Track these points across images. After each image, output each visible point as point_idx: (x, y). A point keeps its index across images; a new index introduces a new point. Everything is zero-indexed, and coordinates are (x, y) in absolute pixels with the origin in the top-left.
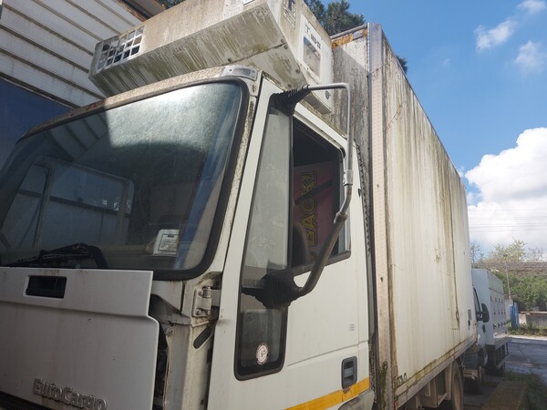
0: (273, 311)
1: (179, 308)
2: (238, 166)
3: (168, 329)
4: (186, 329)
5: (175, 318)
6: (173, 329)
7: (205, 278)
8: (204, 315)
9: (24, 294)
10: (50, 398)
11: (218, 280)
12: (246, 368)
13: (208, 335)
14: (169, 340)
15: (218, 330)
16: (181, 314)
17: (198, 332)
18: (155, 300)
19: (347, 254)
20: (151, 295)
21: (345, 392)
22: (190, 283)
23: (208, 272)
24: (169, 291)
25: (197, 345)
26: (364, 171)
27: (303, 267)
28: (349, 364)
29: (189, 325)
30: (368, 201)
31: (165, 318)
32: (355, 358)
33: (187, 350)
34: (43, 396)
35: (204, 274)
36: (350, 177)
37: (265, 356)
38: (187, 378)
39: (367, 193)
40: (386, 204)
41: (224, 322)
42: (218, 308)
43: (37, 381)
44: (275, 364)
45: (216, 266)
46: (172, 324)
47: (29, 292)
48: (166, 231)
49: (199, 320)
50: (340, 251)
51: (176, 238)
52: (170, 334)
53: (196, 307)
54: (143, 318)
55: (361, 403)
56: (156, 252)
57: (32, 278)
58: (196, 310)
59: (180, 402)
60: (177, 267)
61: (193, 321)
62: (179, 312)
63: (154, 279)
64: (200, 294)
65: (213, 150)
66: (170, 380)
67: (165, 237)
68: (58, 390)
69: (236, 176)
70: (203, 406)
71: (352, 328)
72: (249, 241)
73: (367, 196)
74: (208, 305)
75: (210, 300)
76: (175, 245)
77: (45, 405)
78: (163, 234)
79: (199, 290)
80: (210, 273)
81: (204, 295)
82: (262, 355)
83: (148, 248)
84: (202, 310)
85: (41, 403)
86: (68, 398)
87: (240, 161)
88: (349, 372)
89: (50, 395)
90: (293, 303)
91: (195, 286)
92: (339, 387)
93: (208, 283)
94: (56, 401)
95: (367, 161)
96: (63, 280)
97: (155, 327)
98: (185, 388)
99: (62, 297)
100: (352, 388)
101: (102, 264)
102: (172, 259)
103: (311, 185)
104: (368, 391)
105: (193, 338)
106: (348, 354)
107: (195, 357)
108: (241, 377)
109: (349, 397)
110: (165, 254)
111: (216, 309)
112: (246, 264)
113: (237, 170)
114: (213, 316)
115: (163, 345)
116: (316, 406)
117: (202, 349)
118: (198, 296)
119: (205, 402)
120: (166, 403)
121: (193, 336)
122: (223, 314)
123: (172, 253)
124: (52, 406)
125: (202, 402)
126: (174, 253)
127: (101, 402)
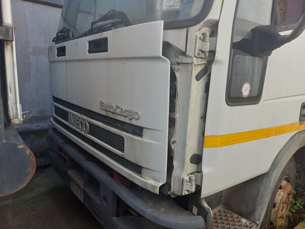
0: (257, 58)
1: (184, 51)
3: (176, 67)
4: (190, 66)
5: (182, 59)
6: (180, 67)
8: (203, 56)
9: (88, 53)
10: (109, 112)
11: (214, 28)
12: (233, 98)
13: (206, 72)
14: (177, 75)
15: (214, 68)
17: (199, 69)
18: (167, 46)
20: (163, 42)
21: (301, 124)
22: (192, 29)
23: (206, 19)
24: (176, 38)
25: (198, 78)
29: (192, 63)
31: (175, 60)
33: (190, 82)
34: (106, 111)
35: (203, 22)
37: (248, 92)
38: (191, 100)
41: (219, 62)
43: (102, 102)
44: (254, 99)
45: (213, 15)
46: (179, 64)
47: (90, 52)
49: (200, 60)
52: (178, 70)
53: (197, 49)
54: (158, 58)
56: (164, 8)
57: (90, 42)
58: (197, 51)
59: (187, 115)
60: (181, 18)
61: (195, 60)
62: (184, 54)
63: (164, 29)
64: (200, 38)
66: (179, 102)
68: (112, 107)
70: (202, 120)
74: (207, 48)
75: (209, 44)
77: (107, 115)
79: (199, 35)
80: (208, 21)
81: (203, 40)
82: (246, 90)
84: (202, 51)
85: (105, 114)
86: (118, 111)
89: (109, 110)
90: (275, 52)
91: (196, 31)
92: (297, 120)
93: (206, 30)
94: (113, 113)
96: (106, 40)
97: (166, 65)
98: (190, 107)
99: (107, 51)
101: (128, 23)
102: (177, 12)
105: (195, 73)
107: (197, 87)
108: (230, 104)
109: (303, 128)
110: (171, 8)
111: (213, 53)
114: (210, 57)
115: (173, 78)
116: (279, 131)
117: (202, 81)
118: (198, 40)
119: (204, 117)
120: (177, 116)
121: (196, 71)
122: (218, 56)
123: (177, 7)
124: (111, 115)
125: (202, 118)
126: (179, 7)
127: (137, 113)
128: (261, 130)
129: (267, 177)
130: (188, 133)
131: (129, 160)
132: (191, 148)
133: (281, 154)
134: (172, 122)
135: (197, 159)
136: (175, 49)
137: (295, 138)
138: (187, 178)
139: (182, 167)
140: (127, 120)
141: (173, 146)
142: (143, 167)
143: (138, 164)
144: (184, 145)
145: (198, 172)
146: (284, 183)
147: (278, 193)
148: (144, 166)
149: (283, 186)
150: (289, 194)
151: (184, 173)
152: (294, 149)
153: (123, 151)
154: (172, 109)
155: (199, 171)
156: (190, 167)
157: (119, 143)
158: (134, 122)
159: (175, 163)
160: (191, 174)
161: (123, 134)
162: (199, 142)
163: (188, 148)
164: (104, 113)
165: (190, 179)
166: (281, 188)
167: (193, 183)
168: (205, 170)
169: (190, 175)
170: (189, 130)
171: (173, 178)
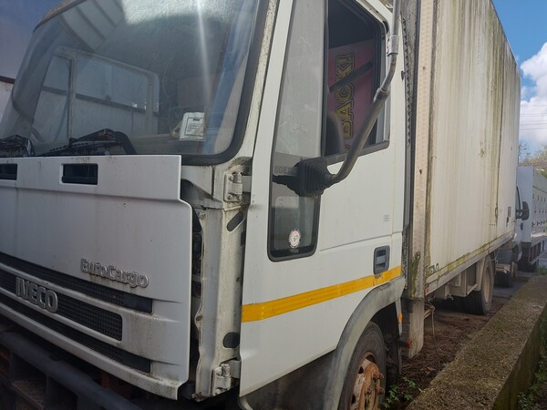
0: (305, 199)
1: (210, 193)
2: (265, 39)
3: (201, 213)
4: (218, 212)
5: (207, 203)
6: (206, 212)
7: (235, 163)
8: (235, 199)
9: (61, 182)
10: (97, 276)
11: (247, 165)
12: (278, 251)
13: (240, 219)
14: (202, 223)
15: (250, 214)
16: (212, 199)
17: (232, 216)
18: (186, 186)
19: (385, 144)
20: (182, 180)
21: (377, 277)
22: (219, 167)
23: (237, 157)
24: (198, 176)
25: (230, 227)
26: (409, 51)
27: (337, 156)
28: (382, 252)
29: (221, 209)
30: (411, 87)
31: (198, 203)
32: (388, 247)
33: (221, 233)
34: (90, 274)
35: (233, 159)
36: (395, 44)
37: (298, 241)
38: (222, 257)
39: (411, 77)
40: (432, 89)
41: (255, 207)
42: (250, 194)
43: (84, 261)
44: (307, 249)
45: (245, 151)
46: (205, 209)
47: (65, 180)
48: (191, 115)
49: (231, 205)
50: (378, 140)
51: (201, 121)
52: (203, 217)
54: (176, 202)
55: (391, 288)
56: (182, 136)
57: (65, 166)
58: (226, 194)
59: (217, 278)
60: (205, 152)
61: (225, 205)
62: (210, 197)
63: (182, 164)
64: (230, 179)
65: (237, 20)
66: (206, 260)
67: (191, 121)
68: (103, 269)
69: (263, 50)
70: (239, 283)
71: (386, 218)
72: (280, 126)
73: (411, 81)
74: (239, 190)
75: (241, 186)
76: (202, 129)
77: (93, 281)
78: (188, 118)
79: (229, 175)
80: (239, 158)
81: (235, 181)
82: (295, 239)
83: (174, 133)
84: (233, 195)
85: (89, 280)
86: (113, 275)
87: (267, 32)
88: (381, 259)
89: (97, 273)
90: (326, 190)
91: (224, 171)
92: (370, 271)
93: (238, 168)
94: (102, 278)
95: (413, 39)
96: (94, 167)
97: (188, 211)
98: (221, 266)
99: (96, 184)
100: (384, 274)
101: (130, 150)
102: (200, 144)
103: (348, 70)
104: (400, 277)
105: (226, 221)
106: (381, 243)
107: (229, 240)
108: (275, 259)
109: (380, 282)
110: (192, 138)
111: (247, 195)
112: (276, 151)
113: (264, 44)
114: (245, 201)
115: (197, 228)
116: (347, 288)
117: (236, 232)
118: (228, 181)
119: (240, 279)
120: (204, 279)
121: (227, 219)
122: (254, 200)
123: (199, 138)
124: (99, 281)
125: (238, 280)
126: (201, 138)
127: (143, 278)
128: (322, 291)
129: (336, 356)
130: (219, 304)
131: (130, 351)
132: (224, 325)
133: (353, 321)
134: (197, 288)
135: (233, 340)
136: (199, 190)
137: (369, 297)
138: (218, 369)
139: (212, 354)
140: (127, 289)
141: (198, 324)
142: (152, 361)
143: (146, 356)
144: (214, 321)
145: (235, 359)
146: (366, 363)
147: (358, 380)
148: (154, 359)
149: (364, 368)
150: (374, 379)
151: (214, 362)
152: (371, 312)
153: (120, 338)
154: (196, 269)
155: (237, 358)
156: (223, 353)
157: (113, 325)
158: (139, 292)
159: (202, 350)
160: (225, 362)
161: (121, 310)
162: (235, 315)
163: (219, 325)
164: (87, 278)
165: (223, 370)
166: (361, 371)
167: (228, 375)
168: (244, 354)
169: (223, 365)
170: (220, 299)
171: (198, 372)
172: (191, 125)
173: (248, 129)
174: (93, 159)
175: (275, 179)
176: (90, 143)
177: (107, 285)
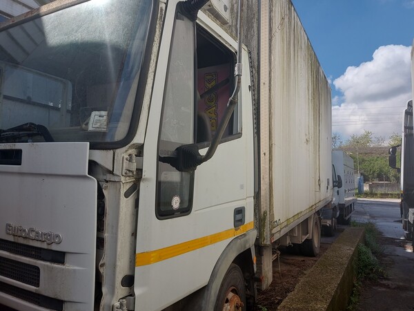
0: (183, 173)
1: (111, 170)
2: (152, 61)
3: (104, 185)
4: (118, 184)
5: (109, 177)
6: (108, 184)
7: (131, 147)
8: (131, 174)
10: (19, 236)
11: (140, 150)
12: (164, 212)
13: (135, 189)
14: (105, 192)
15: (142, 185)
16: (113, 174)
17: (128, 186)
18: (93, 165)
19: (239, 135)
20: (89, 160)
21: (236, 230)
22: (118, 151)
23: (132, 143)
24: (103, 157)
25: (127, 195)
26: (254, 72)
27: (206, 143)
28: (239, 212)
29: (119, 182)
30: (256, 96)
31: (102, 177)
32: (244, 208)
33: (119, 199)
34: (14, 235)
35: (129, 145)
36: (240, 69)
37: (178, 204)
38: (120, 218)
39: (255, 88)
40: (270, 98)
41: (146, 180)
42: (142, 170)
43: (8, 225)
44: (185, 210)
45: (138, 139)
46: (107, 182)
48: (97, 113)
49: (128, 178)
50: (234, 132)
51: (105, 118)
52: (106, 187)
53: (124, 169)
54: (84, 177)
55: (247, 237)
56: (90, 128)
58: (124, 171)
59: (116, 234)
60: (108, 140)
61: (123, 179)
62: (111, 172)
63: (90, 149)
64: (127, 159)
65: (131, 48)
66: (108, 220)
67: (97, 118)
68: (24, 231)
69: (150, 69)
70: (134, 237)
71: (242, 187)
72: (164, 121)
73: (256, 92)
74: (134, 167)
75: (135, 164)
76: (105, 123)
77: (16, 241)
78: (95, 115)
79: (126, 156)
80: (134, 144)
81: (130, 161)
82: (176, 203)
83: (84, 126)
84: (129, 171)
86: (32, 235)
87: (153, 57)
88: (239, 217)
89: (19, 234)
90: (198, 167)
91: (122, 153)
92: (232, 226)
93: (133, 152)
94: (24, 238)
95: (256, 64)
96: (19, 152)
97: (94, 183)
98: (120, 224)
99: (20, 164)
100: (241, 227)
101: (49, 138)
102: (104, 134)
103: (213, 83)
104: (253, 229)
105: (123, 190)
106: (239, 205)
107: (126, 204)
108: (160, 218)
109: (239, 233)
110: (98, 130)
111: (140, 171)
112: (162, 138)
113: (151, 65)
114: (138, 175)
115: (101, 196)
116: (215, 239)
117: (131, 198)
118: (125, 161)
119: (134, 234)
120: (106, 235)
121: (124, 189)
122: (145, 174)
123: (103, 129)
124: (21, 241)
125: (133, 234)
126: (105, 130)
127: (58, 236)
128: (195, 241)
129: (208, 290)
130: (118, 253)
131: (46, 295)
132: (122, 270)
133: (220, 263)
134: (100, 242)
135: (129, 281)
136: (102, 167)
137: (232, 244)
138: (117, 304)
139: (112, 292)
140: (45, 246)
141: (101, 270)
142: (65, 301)
143: (59, 298)
144: (114, 266)
145: (131, 295)
146: (230, 295)
147: (225, 308)
148: (66, 299)
149: (229, 299)
150: (237, 307)
151: (114, 298)
152: (232, 256)
153: (37, 285)
154: (100, 228)
155: (132, 294)
156: (121, 291)
157: (32, 275)
158: (54, 247)
159: (104, 290)
160: (122, 298)
161: (39, 263)
162: (131, 262)
163: (118, 270)
164: (11, 239)
165: (121, 304)
166: (227, 301)
167: (125, 308)
168: (137, 291)
169: (121, 300)
170: (119, 249)
171: (101, 308)
172: (97, 120)
173: (140, 124)
174: (18, 146)
175: (161, 159)
176: (16, 133)
177: (28, 244)
